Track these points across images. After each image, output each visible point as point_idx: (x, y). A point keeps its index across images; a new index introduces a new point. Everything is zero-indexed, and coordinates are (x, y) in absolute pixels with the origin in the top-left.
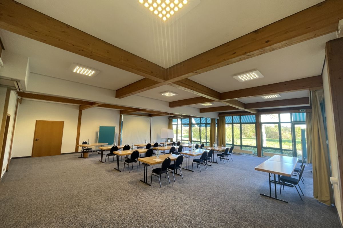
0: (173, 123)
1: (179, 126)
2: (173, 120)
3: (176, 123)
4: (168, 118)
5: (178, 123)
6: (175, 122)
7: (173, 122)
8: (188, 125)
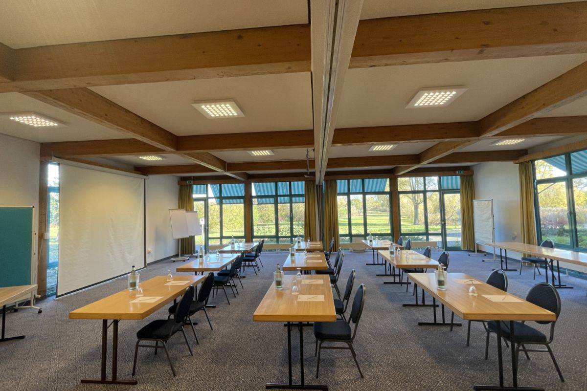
0: (195, 196)
1: (212, 202)
2: (194, 187)
3: (204, 196)
4: (176, 183)
5: (209, 196)
6: (200, 193)
7: (194, 192)
8: (242, 200)
